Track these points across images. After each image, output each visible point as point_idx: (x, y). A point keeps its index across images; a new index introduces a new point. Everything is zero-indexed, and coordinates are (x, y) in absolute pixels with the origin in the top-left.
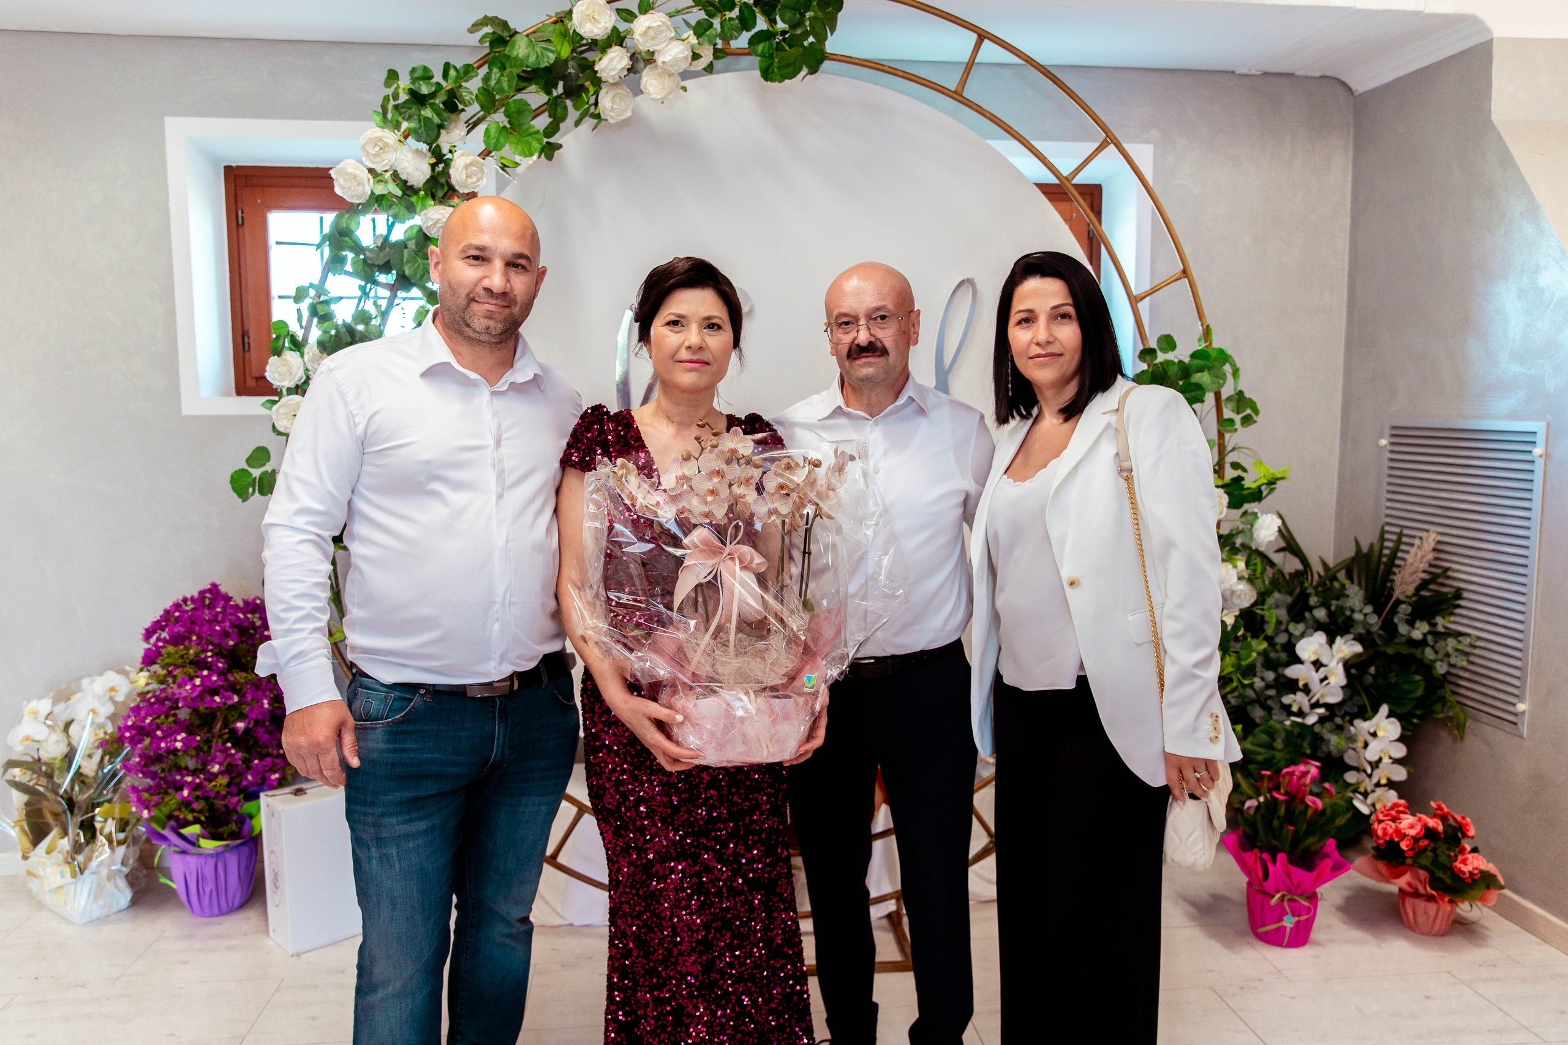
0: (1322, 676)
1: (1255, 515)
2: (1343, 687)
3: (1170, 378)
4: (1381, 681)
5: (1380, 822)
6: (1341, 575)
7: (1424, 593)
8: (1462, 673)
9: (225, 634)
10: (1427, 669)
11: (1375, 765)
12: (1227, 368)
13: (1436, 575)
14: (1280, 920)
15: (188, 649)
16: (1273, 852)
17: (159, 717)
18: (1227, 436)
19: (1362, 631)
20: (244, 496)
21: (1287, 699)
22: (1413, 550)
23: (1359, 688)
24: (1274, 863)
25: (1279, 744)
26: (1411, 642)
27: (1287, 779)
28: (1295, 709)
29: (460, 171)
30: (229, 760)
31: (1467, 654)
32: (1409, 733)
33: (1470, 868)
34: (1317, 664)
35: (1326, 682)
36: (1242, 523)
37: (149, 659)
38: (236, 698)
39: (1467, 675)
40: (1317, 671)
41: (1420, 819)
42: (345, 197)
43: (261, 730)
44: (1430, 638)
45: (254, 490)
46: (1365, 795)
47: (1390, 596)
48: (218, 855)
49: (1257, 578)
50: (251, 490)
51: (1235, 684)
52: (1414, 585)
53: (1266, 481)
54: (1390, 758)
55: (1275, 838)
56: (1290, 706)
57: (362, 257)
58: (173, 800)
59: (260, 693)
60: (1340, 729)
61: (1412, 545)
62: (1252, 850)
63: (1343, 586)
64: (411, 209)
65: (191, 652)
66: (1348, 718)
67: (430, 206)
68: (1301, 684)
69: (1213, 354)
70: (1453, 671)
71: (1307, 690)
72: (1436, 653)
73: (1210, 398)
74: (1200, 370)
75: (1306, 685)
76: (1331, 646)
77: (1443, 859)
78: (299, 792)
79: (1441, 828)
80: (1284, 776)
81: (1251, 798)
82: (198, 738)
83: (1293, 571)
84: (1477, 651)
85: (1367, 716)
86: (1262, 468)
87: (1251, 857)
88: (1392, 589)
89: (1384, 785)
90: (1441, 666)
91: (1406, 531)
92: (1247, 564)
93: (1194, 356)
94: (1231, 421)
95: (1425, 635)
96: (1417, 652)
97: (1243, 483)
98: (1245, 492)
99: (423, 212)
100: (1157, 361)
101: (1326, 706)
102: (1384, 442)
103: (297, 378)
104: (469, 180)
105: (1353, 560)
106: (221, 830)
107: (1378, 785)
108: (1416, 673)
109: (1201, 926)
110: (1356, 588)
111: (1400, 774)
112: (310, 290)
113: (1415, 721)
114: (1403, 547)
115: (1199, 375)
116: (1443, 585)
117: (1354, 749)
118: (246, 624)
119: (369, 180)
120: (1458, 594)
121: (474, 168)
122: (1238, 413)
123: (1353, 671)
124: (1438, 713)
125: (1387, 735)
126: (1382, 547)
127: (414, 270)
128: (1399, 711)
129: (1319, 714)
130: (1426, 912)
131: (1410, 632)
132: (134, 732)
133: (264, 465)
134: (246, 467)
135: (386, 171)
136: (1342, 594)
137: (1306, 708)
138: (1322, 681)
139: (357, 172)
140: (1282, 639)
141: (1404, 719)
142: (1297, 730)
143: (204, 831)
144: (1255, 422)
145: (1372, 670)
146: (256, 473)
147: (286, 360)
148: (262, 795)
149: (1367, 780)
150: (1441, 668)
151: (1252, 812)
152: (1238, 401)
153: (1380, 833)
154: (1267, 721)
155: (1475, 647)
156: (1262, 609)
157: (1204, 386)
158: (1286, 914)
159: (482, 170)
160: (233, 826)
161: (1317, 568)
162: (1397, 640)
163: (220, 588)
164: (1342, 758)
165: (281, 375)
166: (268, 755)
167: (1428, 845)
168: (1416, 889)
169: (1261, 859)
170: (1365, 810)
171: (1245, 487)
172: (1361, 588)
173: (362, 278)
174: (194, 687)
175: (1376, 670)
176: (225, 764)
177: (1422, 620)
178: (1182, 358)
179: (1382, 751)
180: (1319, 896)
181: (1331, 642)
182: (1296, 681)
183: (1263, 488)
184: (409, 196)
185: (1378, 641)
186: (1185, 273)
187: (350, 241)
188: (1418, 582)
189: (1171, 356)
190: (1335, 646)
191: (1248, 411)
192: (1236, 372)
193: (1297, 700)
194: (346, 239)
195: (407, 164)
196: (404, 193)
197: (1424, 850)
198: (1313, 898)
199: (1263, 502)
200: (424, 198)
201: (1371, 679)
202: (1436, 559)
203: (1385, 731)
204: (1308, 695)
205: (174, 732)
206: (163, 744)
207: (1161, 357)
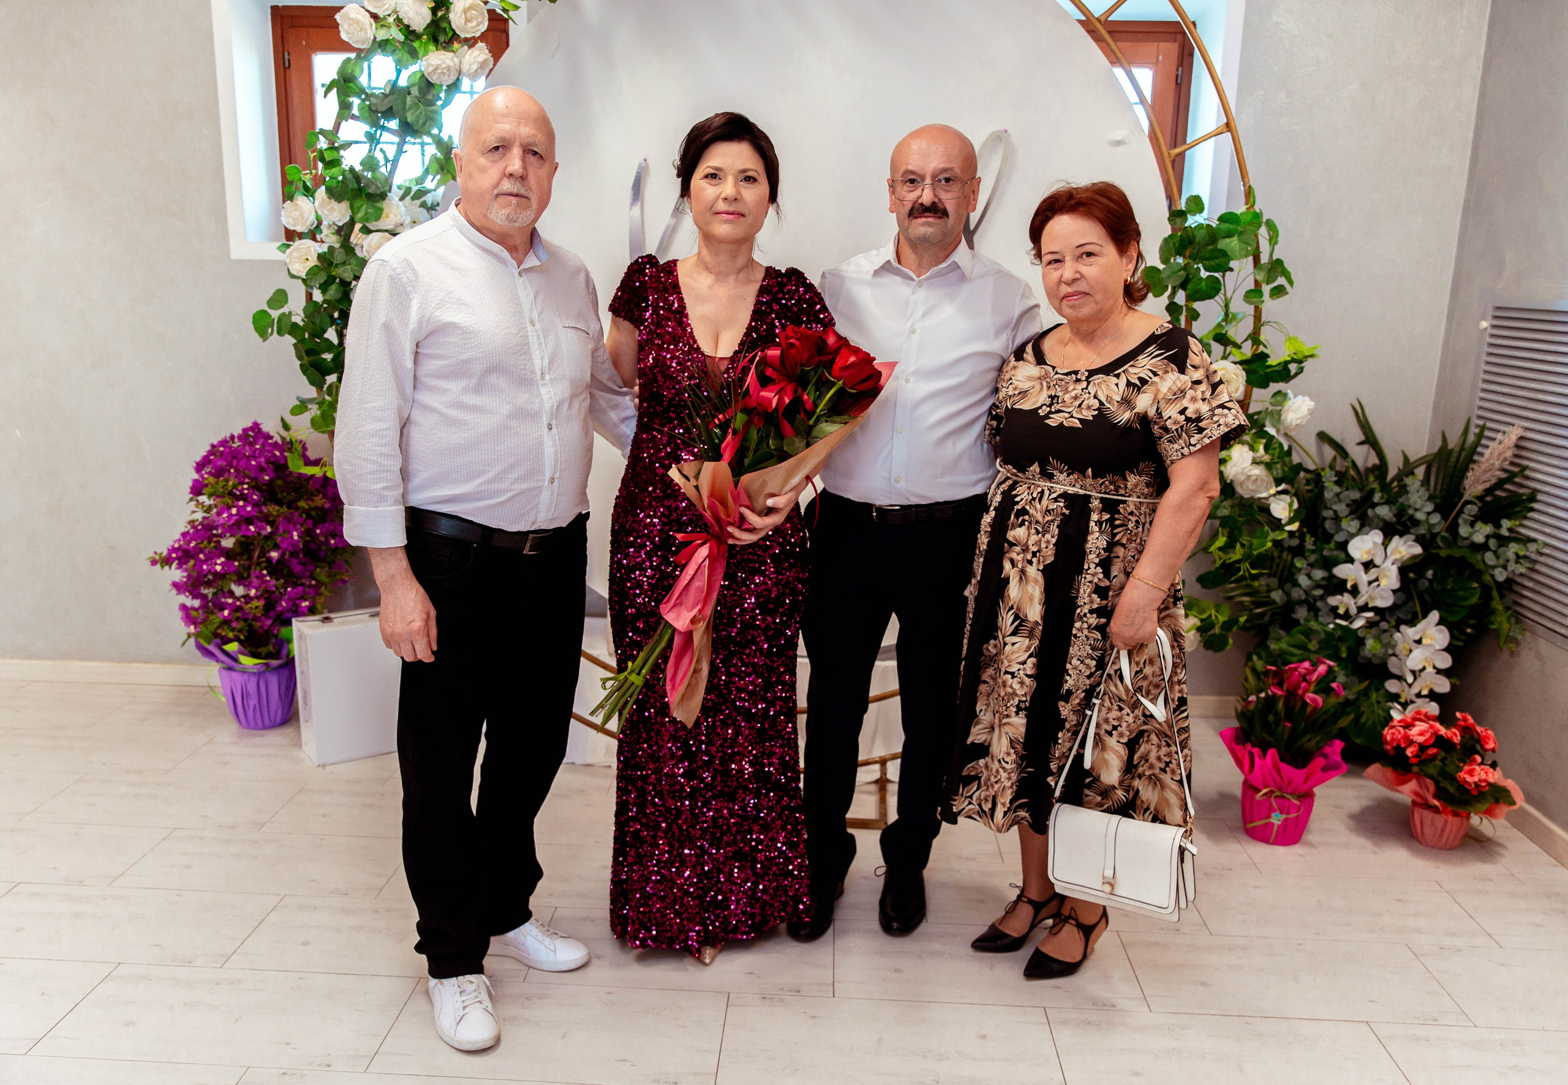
0: (1373, 577)
1: (1285, 396)
2: (1394, 592)
3: (1198, 243)
4: (1437, 586)
6: (1418, 471)
7: (1499, 493)
8: (1525, 582)
9: (260, 469)
10: (1477, 574)
11: (1417, 674)
12: (1263, 232)
13: (1516, 472)
14: (1268, 816)
15: (227, 481)
16: (1264, 747)
17: (202, 543)
19: (1422, 530)
20: (263, 335)
21: (1333, 601)
22: (1491, 444)
23: (1412, 592)
24: (1264, 757)
25: (1313, 646)
26: (1472, 545)
27: (1290, 674)
28: (1341, 611)
29: (459, 15)
30: (264, 586)
31: (1535, 562)
32: (1459, 644)
33: (1477, 779)
34: (1368, 565)
35: (1376, 584)
36: (1271, 404)
37: (197, 489)
38: (269, 529)
39: (1530, 584)
40: (1367, 572)
42: (351, 42)
43: (294, 561)
44: (1492, 543)
45: (272, 331)
46: (1405, 705)
47: (1462, 496)
48: (259, 674)
50: (270, 330)
52: (1488, 484)
54: (1434, 667)
56: (1335, 607)
57: (367, 103)
58: (216, 619)
59: (291, 526)
60: (1384, 633)
61: (1494, 439)
64: (414, 54)
65: (230, 483)
66: (1393, 623)
67: (432, 51)
68: (1349, 586)
69: (1251, 218)
70: (1515, 579)
71: (1355, 591)
72: (1498, 558)
74: (1229, 235)
75: (1354, 586)
76: (1386, 547)
77: (1451, 768)
78: (327, 620)
79: (1457, 739)
80: (1287, 671)
81: (1252, 693)
82: (236, 563)
84: (1542, 559)
85: (1415, 621)
86: (1291, 344)
88: (1465, 488)
89: (1425, 696)
90: (1501, 573)
91: (1489, 424)
92: (1266, 448)
93: (1222, 219)
94: (1260, 292)
95: (1488, 537)
96: (1473, 558)
99: (425, 58)
100: (1186, 225)
101: (1375, 609)
102: (1484, 325)
103: (308, 224)
104: (469, 25)
105: (1436, 455)
106: (260, 650)
107: (1419, 695)
108: (1474, 579)
110: (1419, 485)
111: (1443, 686)
112: (321, 137)
113: (1469, 630)
115: (1227, 240)
116: (1521, 486)
117: (1396, 657)
118: (282, 462)
119: (371, 25)
120: (1534, 496)
121: (473, 12)
122: (1268, 283)
123: (1411, 575)
125: (1433, 643)
126: (1464, 441)
127: (418, 116)
128: (1449, 619)
129: (1367, 618)
130: (1433, 824)
131: (1471, 534)
132: (180, 553)
133: (283, 307)
134: (266, 308)
135: (389, 15)
136: (1406, 490)
137: (1353, 611)
138: (1370, 583)
139: (359, 17)
140: (1338, 538)
141: (1454, 628)
142: (1339, 633)
143: (242, 648)
144: (1287, 293)
145: (1430, 573)
146: (275, 314)
147: (297, 204)
148: (294, 620)
149: (1408, 688)
150: (1503, 575)
151: (1252, 706)
152: (1269, 271)
153: (1389, 737)
154: (1311, 622)
155: (1542, 554)
157: (1229, 253)
158: (1274, 810)
159: (482, 14)
160: (271, 648)
161: (1395, 462)
162: (1455, 544)
163: (261, 426)
164: (1384, 665)
165: (295, 220)
166: (303, 585)
167: (1438, 753)
168: (1425, 801)
169: (1250, 752)
171: (1271, 364)
173: (368, 124)
175: (1434, 575)
176: (261, 589)
177: (1486, 522)
179: (1426, 659)
180: (1315, 796)
181: (1387, 541)
182: (1345, 581)
183: (1290, 366)
184: (412, 41)
185: (1440, 543)
186: (1228, 126)
187: (354, 87)
188: (1494, 481)
189: (1199, 219)
190: (1392, 546)
191: (1281, 281)
192: (1273, 240)
193: (1343, 602)
194: (351, 85)
195: (407, 9)
196: (406, 37)
197: (1434, 758)
199: (1292, 382)
200: (425, 43)
201: (1427, 584)
202: (1516, 456)
203: (1431, 638)
204: (1355, 597)
205: (215, 556)
206: (205, 567)
207: (1191, 220)
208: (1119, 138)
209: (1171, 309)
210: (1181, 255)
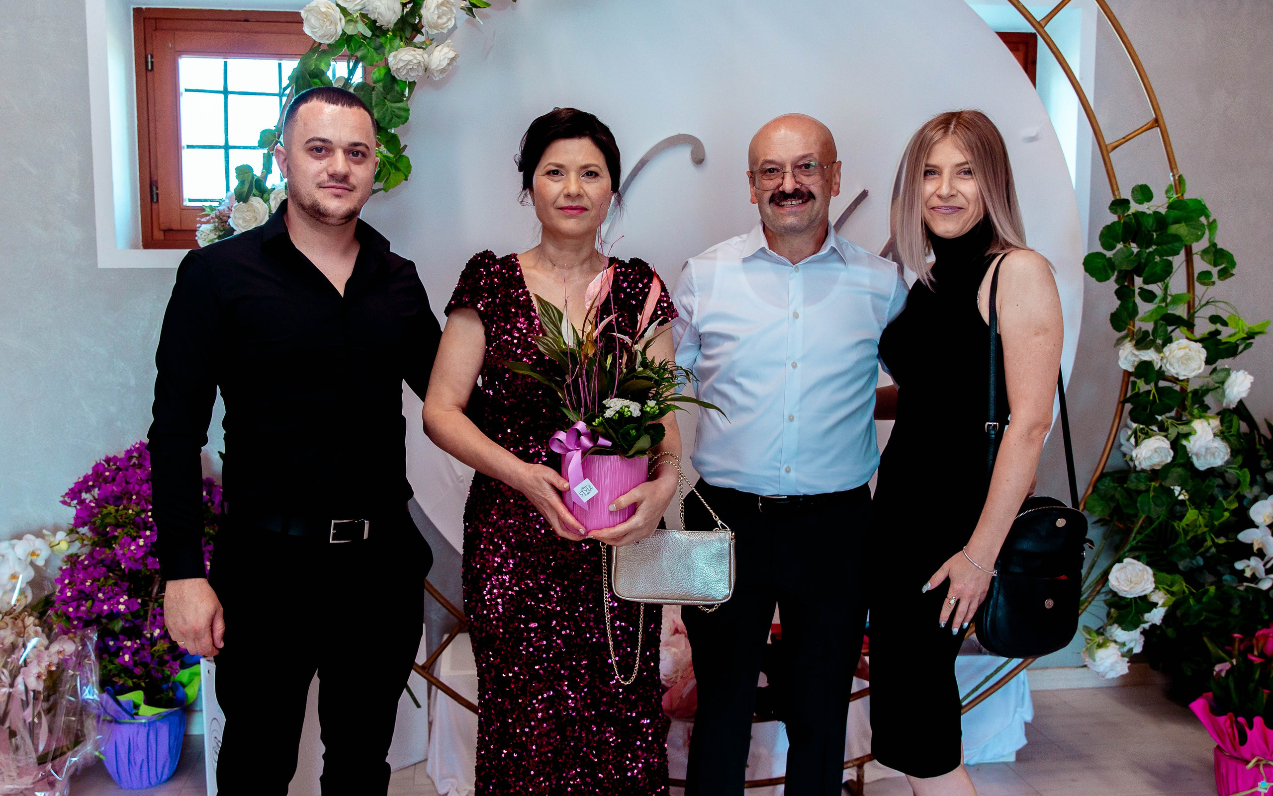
1: (1227, 371)
3: (1143, 229)
12: (1203, 219)
14: (1257, 784)
16: (1250, 716)
17: (100, 580)
21: (1239, 565)
24: (1251, 727)
27: (1262, 641)
28: (1248, 575)
29: (432, 10)
36: (1214, 379)
42: (314, 38)
49: (1232, 435)
53: (1245, 336)
55: (1250, 702)
56: (1243, 571)
62: (1227, 714)
64: (380, 50)
67: (400, 46)
68: (1255, 548)
69: (1189, 205)
71: (1261, 555)
74: (1177, 221)
75: (1260, 550)
80: (1257, 638)
81: (1222, 662)
86: (1240, 323)
87: (1225, 721)
92: (1220, 421)
93: (1170, 207)
94: (1208, 275)
97: (1219, 337)
98: (1221, 347)
99: (392, 54)
100: (1129, 213)
104: (440, 21)
115: (1177, 226)
119: (340, 19)
121: (445, 8)
122: (1215, 265)
127: (383, 113)
135: (357, 11)
137: (1260, 574)
139: (329, 10)
142: (1250, 596)
143: (143, 697)
144: (1233, 275)
151: (1224, 675)
152: (1215, 254)
156: (1235, 468)
157: (1181, 238)
158: (1262, 778)
159: (451, 10)
169: (1237, 723)
171: (1224, 341)
174: (138, 545)
178: (1158, 210)
182: (1251, 545)
183: (1240, 343)
184: (378, 37)
186: (1157, 122)
189: (1146, 208)
191: (1227, 264)
192: (1212, 225)
193: (1251, 566)
194: (316, 80)
195: (379, 4)
196: (373, 35)
199: (1238, 357)
200: (391, 40)
205: (116, 594)
206: (105, 607)
207: (1134, 207)
208: (1032, 135)
209: (1124, 293)
210: (1125, 241)
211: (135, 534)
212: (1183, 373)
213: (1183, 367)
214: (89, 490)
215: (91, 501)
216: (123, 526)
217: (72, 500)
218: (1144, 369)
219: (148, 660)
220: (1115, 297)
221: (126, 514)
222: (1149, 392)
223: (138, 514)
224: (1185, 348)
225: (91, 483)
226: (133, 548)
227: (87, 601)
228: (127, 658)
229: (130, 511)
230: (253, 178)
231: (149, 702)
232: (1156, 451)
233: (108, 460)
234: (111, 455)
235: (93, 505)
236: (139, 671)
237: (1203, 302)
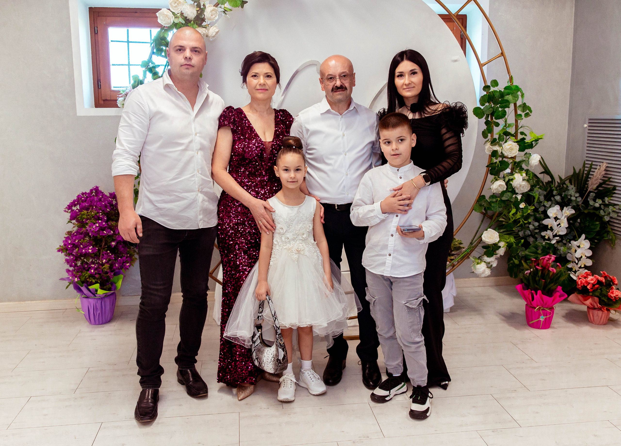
0: (558, 224)
1: (530, 154)
2: (566, 228)
3: (496, 98)
4: (582, 225)
5: (580, 279)
6: (567, 182)
7: (600, 188)
8: (615, 221)
9: (106, 206)
10: (601, 218)
11: (579, 259)
12: (519, 93)
14: (539, 318)
16: (536, 290)
17: (81, 240)
18: (519, 121)
19: (574, 204)
21: (543, 234)
22: (596, 171)
23: (573, 228)
24: (536, 294)
25: (540, 252)
26: (595, 208)
27: (542, 261)
28: (547, 237)
29: (208, 13)
30: (109, 258)
31: (618, 213)
32: (594, 246)
33: (615, 295)
34: (556, 219)
35: (559, 226)
36: (525, 157)
37: (73, 217)
38: (112, 232)
39: (617, 221)
40: (556, 221)
41: (595, 277)
42: (162, 24)
44: (602, 206)
46: (575, 272)
47: (587, 190)
49: (531, 179)
51: (521, 223)
52: (597, 185)
53: (534, 140)
54: (585, 256)
55: (537, 284)
56: (545, 236)
58: (86, 274)
60: (565, 244)
61: (596, 169)
62: (528, 290)
63: (567, 187)
66: (568, 240)
69: (513, 88)
70: (612, 220)
71: (551, 229)
72: (605, 212)
73: (512, 106)
74: (508, 94)
75: (551, 227)
76: (562, 211)
77: (604, 292)
79: (604, 281)
80: (540, 260)
81: (527, 270)
82: (97, 248)
83: (547, 181)
85: (576, 239)
86: (533, 134)
87: (527, 292)
88: (588, 187)
89: (583, 268)
90: (607, 218)
91: (594, 163)
92: (526, 174)
93: (505, 88)
94: (521, 115)
95: (600, 205)
96: (597, 212)
97: (525, 140)
98: (526, 144)
100: (490, 91)
101: (560, 236)
102: (586, 126)
104: (212, 17)
105: (572, 176)
106: (106, 286)
107: (580, 267)
108: (596, 221)
109: (507, 323)
110: (573, 186)
111: (589, 263)
113: (596, 241)
114: (592, 170)
115: (508, 96)
116: (609, 185)
117: (571, 253)
119: (172, 17)
120: (614, 188)
121: (214, 12)
122: (523, 112)
123: (571, 222)
124: (605, 238)
126: (584, 170)
128: (589, 237)
129: (557, 239)
130: (597, 315)
131: (594, 204)
135: (179, 13)
136: (567, 189)
137: (551, 237)
138: (558, 225)
139: (168, 14)
140: (542, 209)
141: (591, 240)
142: (547, 246)
144: (530, 115)
145: (579, 220)
149: (576, 265)
150: (607, 219)
151: (528, 275)
152: (523, 107)
153: (579, 283)
154: (535, 243)
156: (533, 193)
158: (541, 315)
159: (217, 13)
160: (109, 286)
161: (557, 180)
162: (589, 208)
164: (566, 257)
166: (124, 256)
167: (598, 287)
168: (594, 306)
169: (531, 292)
170: (575, 278)
171: (526, 142)
172: (575, 186)
174: (96, 227)
175: (581, 221)
177: (599, 198)
178: (501, 90)
179: (582, 253)
180: (555, 308)
181: (562, 209)
182: (548, 226)
183: (533, 143)
184: (187, 23)
185: (581, 208)
186: (502, 54)
188: (598, 183)
189: (496, 89)
190: (563, 211)
191: (528, 111)
192: (522, 95)
193: (548, 234)
194: (163, 41)
195: (187, 10)
196: (185, 22)
197: (597, 289)
198: (552, 309)
199: (533, 149)
200: (193, 24)
201: (578, 224)
202: (606, 174)
203: (583, 245)
204: (552, 231)
205: (88, 246)
206: (84, 251)
207: (492, 89)
208: (456, 59)
209: (487, 123)
210: (489, 102)
211: (95, 222)
212: (510, 155)
213: (510, 152)
214: (75, 205)
215: (76, 210)
216: (90, 219)
217: (69, 209)
218: (494, 154)
219: (101, 272)
220: (485, 125)
221: (91, 214)
222: (497, 162)
223: (96, 215)
224: (510, 145)
225: (76, 203)
226: (94, 227)
227: (76, 248)
228: (92, 271)
229: (93, 213)
230: (139, 80)
231: (102, 288)
232: (500, 186)
233: (83, 194)
234: (84, 192)
235: (77, 211)
236: (97, 276)
237: (520, 127)
